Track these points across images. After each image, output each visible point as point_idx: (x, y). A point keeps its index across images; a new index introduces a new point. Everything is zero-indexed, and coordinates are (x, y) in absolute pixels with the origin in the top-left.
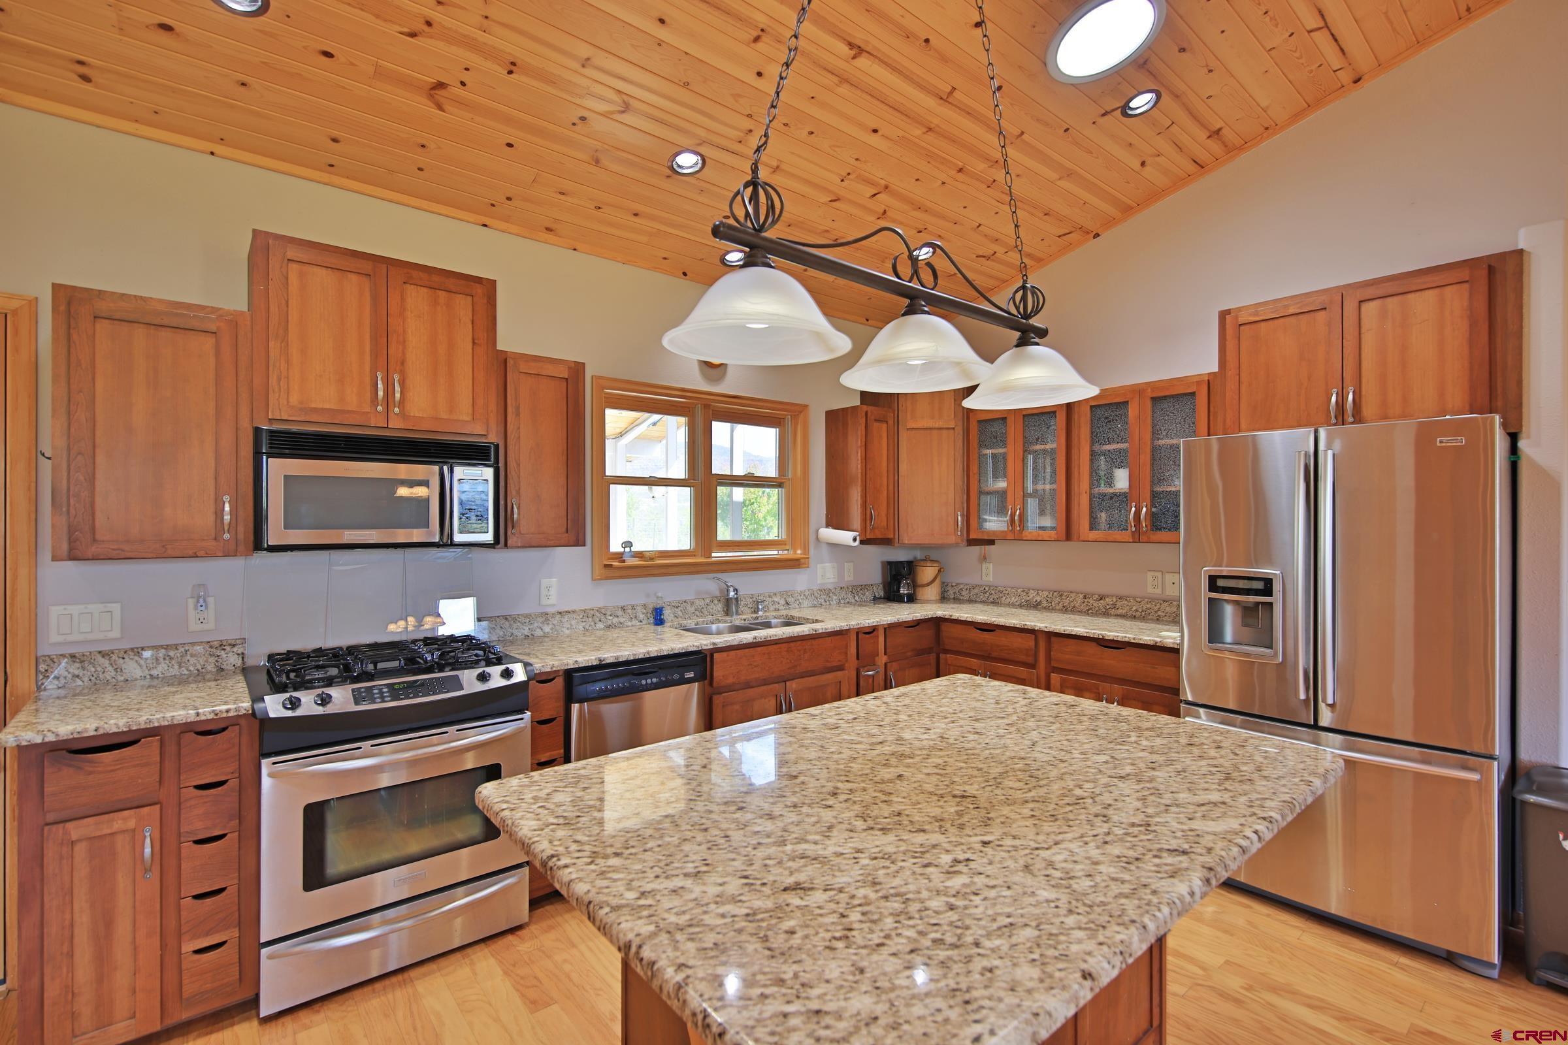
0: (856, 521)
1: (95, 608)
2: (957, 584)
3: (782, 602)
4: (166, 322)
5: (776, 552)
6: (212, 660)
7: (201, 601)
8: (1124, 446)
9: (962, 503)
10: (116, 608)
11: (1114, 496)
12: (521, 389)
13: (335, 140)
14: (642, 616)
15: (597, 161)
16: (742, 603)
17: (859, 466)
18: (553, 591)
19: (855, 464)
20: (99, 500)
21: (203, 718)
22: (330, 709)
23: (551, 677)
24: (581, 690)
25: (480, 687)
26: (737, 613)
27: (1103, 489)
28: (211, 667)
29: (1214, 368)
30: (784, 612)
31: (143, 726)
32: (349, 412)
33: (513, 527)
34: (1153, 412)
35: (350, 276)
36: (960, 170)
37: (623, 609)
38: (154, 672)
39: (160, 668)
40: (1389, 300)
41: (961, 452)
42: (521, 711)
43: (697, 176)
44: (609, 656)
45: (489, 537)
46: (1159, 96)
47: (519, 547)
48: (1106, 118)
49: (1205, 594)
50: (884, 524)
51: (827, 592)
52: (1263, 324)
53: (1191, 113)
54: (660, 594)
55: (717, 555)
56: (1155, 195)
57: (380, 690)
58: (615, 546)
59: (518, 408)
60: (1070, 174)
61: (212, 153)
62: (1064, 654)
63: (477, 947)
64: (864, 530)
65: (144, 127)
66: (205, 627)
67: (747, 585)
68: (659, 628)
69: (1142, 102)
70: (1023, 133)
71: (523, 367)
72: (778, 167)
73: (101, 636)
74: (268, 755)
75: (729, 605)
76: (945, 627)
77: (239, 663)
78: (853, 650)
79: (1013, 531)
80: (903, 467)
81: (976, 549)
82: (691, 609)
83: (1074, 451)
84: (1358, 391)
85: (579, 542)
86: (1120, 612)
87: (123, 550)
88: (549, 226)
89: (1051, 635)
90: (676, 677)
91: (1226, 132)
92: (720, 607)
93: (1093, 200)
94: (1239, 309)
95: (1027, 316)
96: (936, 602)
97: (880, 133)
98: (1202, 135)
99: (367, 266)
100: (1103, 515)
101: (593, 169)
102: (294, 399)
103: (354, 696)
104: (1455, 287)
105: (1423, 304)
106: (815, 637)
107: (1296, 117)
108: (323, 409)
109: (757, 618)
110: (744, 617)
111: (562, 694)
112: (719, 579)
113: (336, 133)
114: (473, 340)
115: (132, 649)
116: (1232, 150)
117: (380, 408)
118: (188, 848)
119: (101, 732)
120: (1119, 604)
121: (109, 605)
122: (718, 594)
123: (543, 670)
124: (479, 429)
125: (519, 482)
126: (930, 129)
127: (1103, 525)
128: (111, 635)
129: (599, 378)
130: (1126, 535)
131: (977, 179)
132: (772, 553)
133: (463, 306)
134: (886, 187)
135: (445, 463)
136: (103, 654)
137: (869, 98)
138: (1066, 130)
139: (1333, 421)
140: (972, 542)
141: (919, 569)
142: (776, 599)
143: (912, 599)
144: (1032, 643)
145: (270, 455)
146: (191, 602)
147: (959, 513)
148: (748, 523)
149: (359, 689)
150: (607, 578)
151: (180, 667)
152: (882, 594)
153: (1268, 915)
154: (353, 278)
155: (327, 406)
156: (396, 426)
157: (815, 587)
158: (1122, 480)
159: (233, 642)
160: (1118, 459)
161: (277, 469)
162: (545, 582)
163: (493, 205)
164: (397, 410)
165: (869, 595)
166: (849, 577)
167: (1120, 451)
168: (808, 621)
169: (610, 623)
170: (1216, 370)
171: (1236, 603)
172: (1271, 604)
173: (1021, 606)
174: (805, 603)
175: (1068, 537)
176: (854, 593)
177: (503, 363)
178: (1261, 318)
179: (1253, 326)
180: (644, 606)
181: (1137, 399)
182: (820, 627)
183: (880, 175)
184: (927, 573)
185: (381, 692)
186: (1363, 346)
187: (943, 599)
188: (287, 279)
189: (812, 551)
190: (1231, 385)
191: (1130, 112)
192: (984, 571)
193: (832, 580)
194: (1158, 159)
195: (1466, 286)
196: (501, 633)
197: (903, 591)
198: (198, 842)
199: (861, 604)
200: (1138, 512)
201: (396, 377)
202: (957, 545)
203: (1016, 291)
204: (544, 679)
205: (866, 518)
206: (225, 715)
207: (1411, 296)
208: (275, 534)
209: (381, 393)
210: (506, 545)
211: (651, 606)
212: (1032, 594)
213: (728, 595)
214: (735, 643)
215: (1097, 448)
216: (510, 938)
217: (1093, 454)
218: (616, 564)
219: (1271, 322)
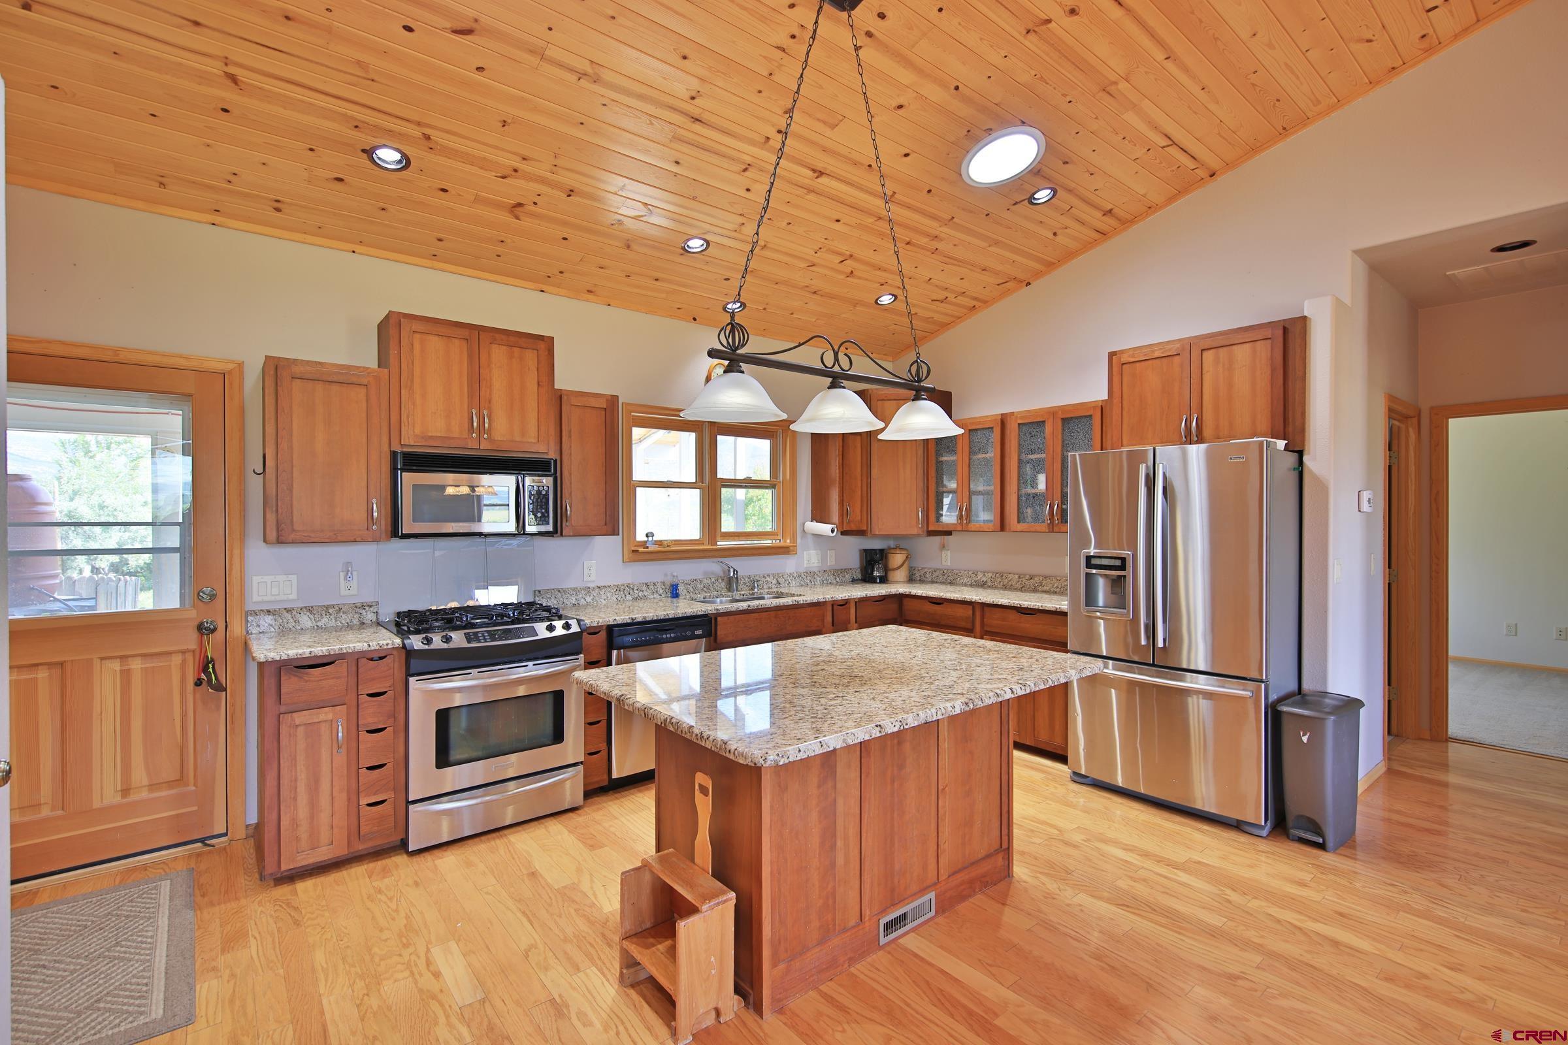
0: (835, 517)
1: (281, 578)
2: (923, 568)
3: (774, 582)
4: (335, 379)
5: (770, 542)
6: (357, 616)
7: (348, 574)
8: (1043, 456)
9: (924, 501)
10: (294, 578)
11: (1035, 496)
12: (572, 418)
13: (440, 240)
14: (661, 591)
15: (628, 247)
16: (741, 582)
17: (837, 471)
18: (593, 571)
19: (834, 469)
20: (295, 503)
21: (373, 648)
22: (451, 645)
23: (597, 631)
24: (618, 640)
25: (548, 635)
26: (737, 590)
27: (1029, 490)
28: (356, 622)
29: (1104, 396)
30: (775, 590)
31: (337, 652)
32: (453, 438)
33: (567, 521)
34: (1063, 430)
35: (453, 340)
36: (908, 243)
37: (647, 585)
38: (320, 624)
39: (323, 621)
40: (1221, 349)
41: (922, 460)
42: (577, 654)
43: (704, 253)
44: (639, 617)
45: (550, 528)
46: (1055, 191)
47: (570, 536)
48: (1017, 206)
49: (1084, 570)
50: (859, 518)
51: (811, 574)
52: (1138, 364)
53: (1084, 201)
54: (675, 574)
55: (722, 544)
56: (1070, 255)
57: (483, 634)
58: (641, 537)
59: (570, 431)
60: (996, 243)
61: (354, 252)
62: (994, 620)
63: (548, 819)
64: (841, 522)
65: (309, 236)
66: (351, 592)
67: (746, 567)
68: (675, 600)
69: (1043, 195)
70: (953, 218)
71: (574, 401)
72: (765, 246)
73: (285, 598)
74: (413, 675)
75: (731, 582)
76: (906, 601)
77: (374, 619)
78: (829, 619)
79: (961, 523)
80: (875, 472)
81: (937, 540)
82: (700, 586)
83: (1007, 460)
84: (1200, 417)
85: (614, 532)
86: (1045, 588)
87: (310, 537)
88: (590, 289)
89: (984, 605)
90: (689, 633)
91: (1116, 211)
92: (723, 585)
93: (1019, 259)
94: (1122, 352)
95: (919, 381)
96: (904, 582)
97: (842, 221)
98: (1099, 214)
99: (465, 333)
100: (1029, 510)
101: (626, 251)
102: (418, 431)
103: (466, 638)
104: (1262, 341)
105: (1242, 353)
106: (797, 607)
107: (1171, 199)
108: (437, 437)
109: (753, 594)
110: (743, 593)
111: (605, 644)
112: (722, 562)
113: (440, 235)
114: (538, 383)
115: (306, 607)
116: (1127, 222)
117: (474, 435)
118: (364, 736)
119: (313, 655)
120: (1044, 582)
121: (290, 576)
122: (721, 574)
123: (592, 625)
124: (542, 448)
125: (571, 487)
126: (880, 218)
127: (1029, 519)
128: (291, 597)
129: (628, 404)
130: (1044, 527)
131: (923, 249)
132: (767, 542)
133: (531, 357)
134: (851, 256)
135: (519, 474)
136: (288, 610)
137: (831, 201)
138: (987, 215)
139: (1184, 440)
140: (931, 533)
141: (891, 556)
142: (769, 580)
143: (884, 580)
144: (970, 612)
145: (403, 470)
146: (342, 575)
147: (920, 509)
148: (756, 518)
149: (469, 633)
150: (635, 561)
151: (336, 621)
152: (860, 576)
153: (1121, 803)
154: (457, 342)
155: (439, 435)
156: (485, 447)
157: (802, 570)
158: (1042, 484)
159: (370, 604)
160: (1038, 466)
161: (409, 479)
162: (587, 564)
163: (549, 277)
164: (486, 436)
165: (848, 577)
166: (831, 562)
167: (1039, 460)
168: (793, 595)
169: (636, 596)
170: (1107, 398)
171: (1106, 576)
172: (1125, 576)
173: (971, 585)
174: (793, 583)
175: (1003, 528)
176: (837, 575)
177: (559, 398)
178: (1137, 360)
179: (1131, 365)
180: (663, 583)
181: (1051, 420)
182: (801, 600)
183: (845, 248)
184: (897, 559)
185: (483, 636)
186: (1204, 384)
187: (911, 580)
188: (412, 345)
189: (799, 540)
190: (1116, 411)
191: (1035, 202)
192: (943, 557)
193: (816, 565)
194: (1066, 230)
195: (1269, 341)
196: (555, 602)
197: (876, 573)
198: (370, 732)
199: (842, 584)
200: (1051, 508)
201: (485, 413)
202: (918, 535)
203: (912, 365)
204: (593, 631)
205: (843, 513)
206: (385, 647)
207: (1234, 347)
208: (407, 527)
209: (475, 424)
210: (562, 535)
211: (668, 584)
212: (980, 575)
213: (729, 574)
214: (733, 609)
215: (1023, 457)
216: (571, 814)
217: (1020, 461)
218: (641, 549)
219: (1143, 363)
